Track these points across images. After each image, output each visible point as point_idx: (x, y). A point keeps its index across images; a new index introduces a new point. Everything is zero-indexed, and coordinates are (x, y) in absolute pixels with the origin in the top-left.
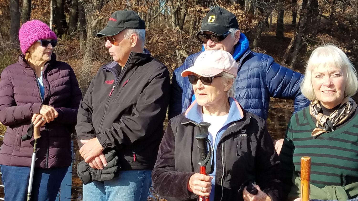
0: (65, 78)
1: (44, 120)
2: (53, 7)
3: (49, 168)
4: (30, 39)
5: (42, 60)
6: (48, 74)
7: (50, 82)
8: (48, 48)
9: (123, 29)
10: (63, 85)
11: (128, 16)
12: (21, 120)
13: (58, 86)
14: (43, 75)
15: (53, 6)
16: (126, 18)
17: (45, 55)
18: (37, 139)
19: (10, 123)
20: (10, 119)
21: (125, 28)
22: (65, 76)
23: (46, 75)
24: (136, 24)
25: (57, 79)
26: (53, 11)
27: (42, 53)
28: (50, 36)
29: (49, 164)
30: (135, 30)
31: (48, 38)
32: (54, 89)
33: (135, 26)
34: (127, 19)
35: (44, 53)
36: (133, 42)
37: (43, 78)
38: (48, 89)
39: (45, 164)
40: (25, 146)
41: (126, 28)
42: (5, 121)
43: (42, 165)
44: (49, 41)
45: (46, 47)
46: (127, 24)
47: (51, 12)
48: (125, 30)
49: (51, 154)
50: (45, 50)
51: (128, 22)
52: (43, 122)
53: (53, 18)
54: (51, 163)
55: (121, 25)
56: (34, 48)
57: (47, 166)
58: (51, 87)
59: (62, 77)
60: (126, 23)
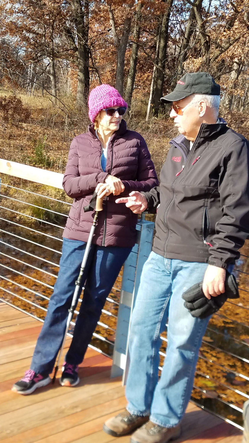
0: (132, 149)
1: (108, 191)
2: (153, 88)
3: (106, 246)
4: (96, 108)
5: (108, 129)
6: (115, 144)
7: (114, 153)
8: (114, 117)
9: (189, 94)
10: (128, 156)
11: (198, 79)
12: (86, 191)
13: (122, 157)
14: (109, 145)
15: (153, 86)
16: (195, 80)
17: (112, 125)
18: (99, 212)
19: (75, 194)
20: (75, 190)
21: (192, 93)
22: (133, 147)
23: (113, 145)
24: (208, 88)
25: (122, 150)
26: (153, 91)
27: (108, 122)
28: (115, 104)
29: (106, 241)
30: (204, 96)
31: (113, 106)
32: (117, 160)
33: (205, 91)
34: (197, 82)
35: (111, 122)
36: (201, 111)
37: (109, 148)
38: (111, 160)
39: (102, 241)
40: (83, 221)
41: (194, 93)
42: (70, 191)
43: (98, 242)
44: (116, 109)
45: (112, 117)
46: (196, 88)
47: (151, 92)
48: (192, 96)
49: (108, 231)
50: (111, 119)
51: (197, 86)
52: (107, 193)
53: (152, 97)
54: (107, 242)
55: (188, 90)
56: (100, 117)
57: (104, 243)
58: (114, 158)
59: (129, 147)
60: (195, 86)
